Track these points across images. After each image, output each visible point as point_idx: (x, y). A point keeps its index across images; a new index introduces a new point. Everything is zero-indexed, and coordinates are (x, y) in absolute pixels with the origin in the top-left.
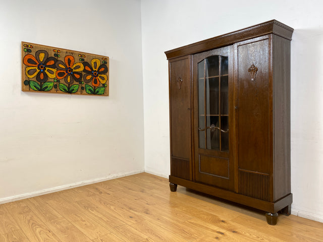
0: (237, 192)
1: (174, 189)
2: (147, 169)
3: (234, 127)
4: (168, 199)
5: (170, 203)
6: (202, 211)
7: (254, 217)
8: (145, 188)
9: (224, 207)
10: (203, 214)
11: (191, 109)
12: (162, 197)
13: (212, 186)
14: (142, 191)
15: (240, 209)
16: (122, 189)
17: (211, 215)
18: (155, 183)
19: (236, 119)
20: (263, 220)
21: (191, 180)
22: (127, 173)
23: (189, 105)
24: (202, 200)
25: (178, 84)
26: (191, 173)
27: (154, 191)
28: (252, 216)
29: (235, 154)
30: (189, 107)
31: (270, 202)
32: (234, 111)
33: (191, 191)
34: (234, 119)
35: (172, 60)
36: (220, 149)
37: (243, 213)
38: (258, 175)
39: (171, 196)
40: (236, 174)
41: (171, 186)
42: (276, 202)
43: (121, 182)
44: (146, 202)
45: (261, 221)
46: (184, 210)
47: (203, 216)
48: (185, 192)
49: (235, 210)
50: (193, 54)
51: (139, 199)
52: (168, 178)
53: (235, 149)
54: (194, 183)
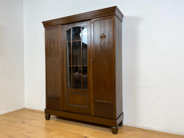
0: (93, 115)
1: (48, 118)
2: (26, 106)
3: (91, 73)
4: (44, 126)
5: (46, 129)
6: (70, 132)
7: (103, 130)
8: (25, 120)
9: (84, 126)
10: (71, 134)
11: (62, 62)
12: (39, 125)
13: (76, 113)
14: (24, 123)
15: (94, 127)
16: (6, 123)
17: (77, 133)
18: (34, 116)
19: (92, 68)
20: (109, 132)
21: (61, 110)
22: (10, 110)
23: (61, 59)
24: (69, 123)
25: (52, 44)
26: (61, 106)
27: (33, 121)
28: (102, 130)
29: (92, 91)
30: (61, 61)
31: (114, 120)
32: (91, 63)
33: (60, 118)
34: (91, 68)
35: (47, 28)
36: (82, 88)
37: (96, 129)
38: (106, 103)
39: (46, 124)
40: (92, 103)
41: (46, 116)
42: (117, 119)
43: (5, 117)
44: (27, 131)
45: (108, 133)
46: (58, 133)
47: (72, 135)
48: (56, 119)
49: (91, 128)
50: (63, 25)
51: (22, 129)
52: (44, 111)
53: (91, 88)
54: (63, 112)
